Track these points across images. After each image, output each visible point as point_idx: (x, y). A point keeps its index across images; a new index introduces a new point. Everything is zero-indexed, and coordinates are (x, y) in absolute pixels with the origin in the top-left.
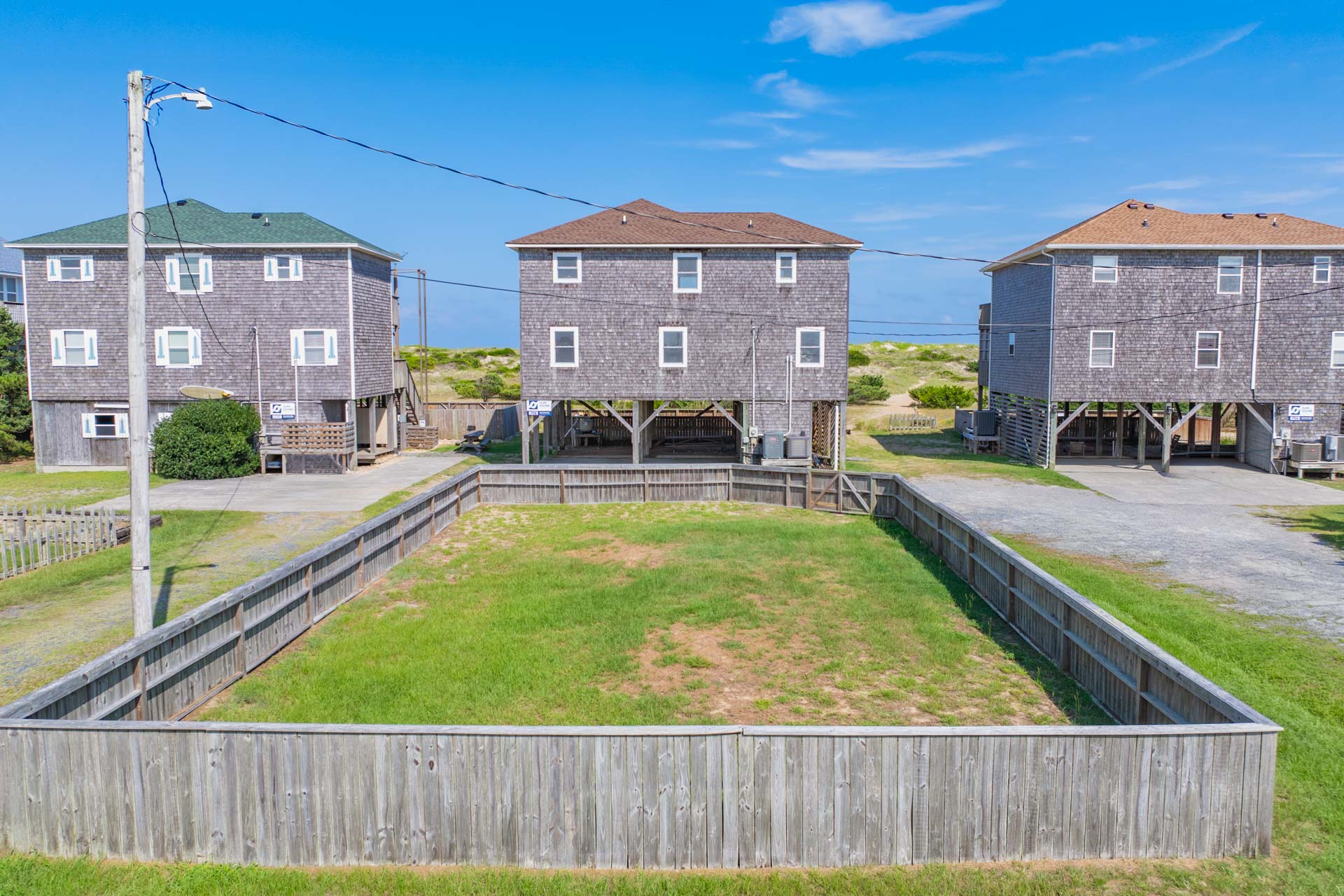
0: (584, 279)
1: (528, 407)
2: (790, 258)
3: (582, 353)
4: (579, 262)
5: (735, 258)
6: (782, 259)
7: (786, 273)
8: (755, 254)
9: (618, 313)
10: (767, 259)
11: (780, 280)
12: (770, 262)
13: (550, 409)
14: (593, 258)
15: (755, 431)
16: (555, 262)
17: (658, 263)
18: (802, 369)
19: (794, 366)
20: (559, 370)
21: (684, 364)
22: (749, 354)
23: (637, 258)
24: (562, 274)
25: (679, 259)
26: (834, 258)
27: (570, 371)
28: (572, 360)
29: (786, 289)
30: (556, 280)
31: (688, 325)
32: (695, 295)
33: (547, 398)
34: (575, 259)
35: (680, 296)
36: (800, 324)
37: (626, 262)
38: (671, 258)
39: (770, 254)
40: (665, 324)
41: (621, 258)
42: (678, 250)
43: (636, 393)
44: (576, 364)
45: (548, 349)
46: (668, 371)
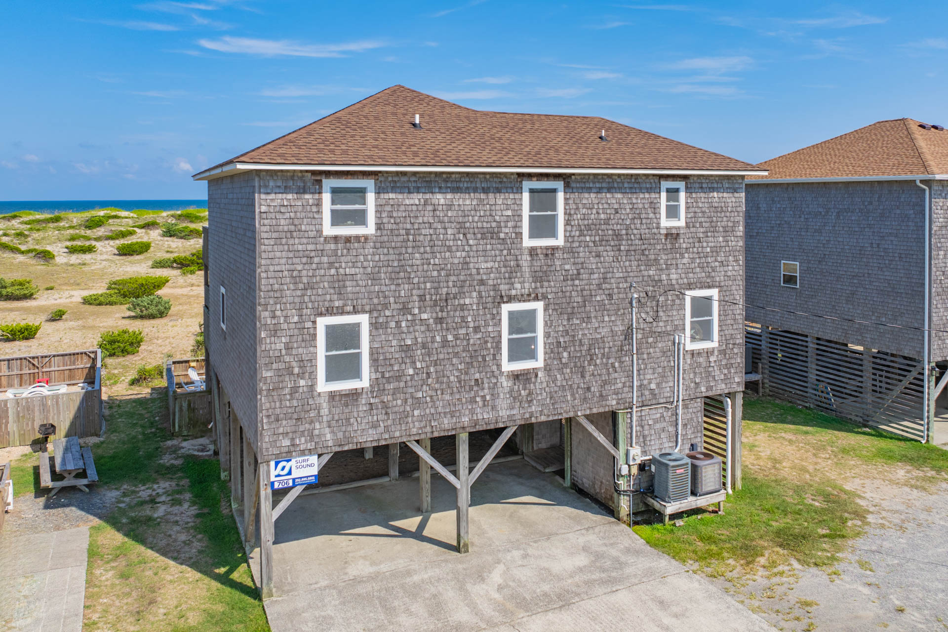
0: (379, 226)
1: (273, 473)
2: (677, 190)
3: (374, 361)
4: (371, 197)
5: (609, 190)
6: (668, 191)
7: (672, 212)
8: (635, 184)
9: (436, 282)
10: (649, 190)
11: (666, 223)
12: (653, 195)
13: (314, 471)
14: (394, 189)
15: (637, 454)
16: (326, 197)
17: (500, 199)
18: (693, 353)
19: (684, 349)
20: (332, 396)
21: (539, 363)
22: (628, 334)
23: (467, 190)
24: (338, 218)
25: (532, 191)
26: (726, 190)
27: (354, 395)
28: (357, 374)
29: (672, 236)
30: (329, 230)
31: (544, 297)
32: (554, 249)
33: (310, 452)
34: (362, 191)
35: (533, 251)
36: (690, 287)
37: (449, 196)
38: (520, 190)
39: (652, 184)
40: (510, 299)
41: (441, 190)
42: (530, 176)
43: (465, 420)
44: (364, 382)
45: (313, 360)
46: (516, 376)
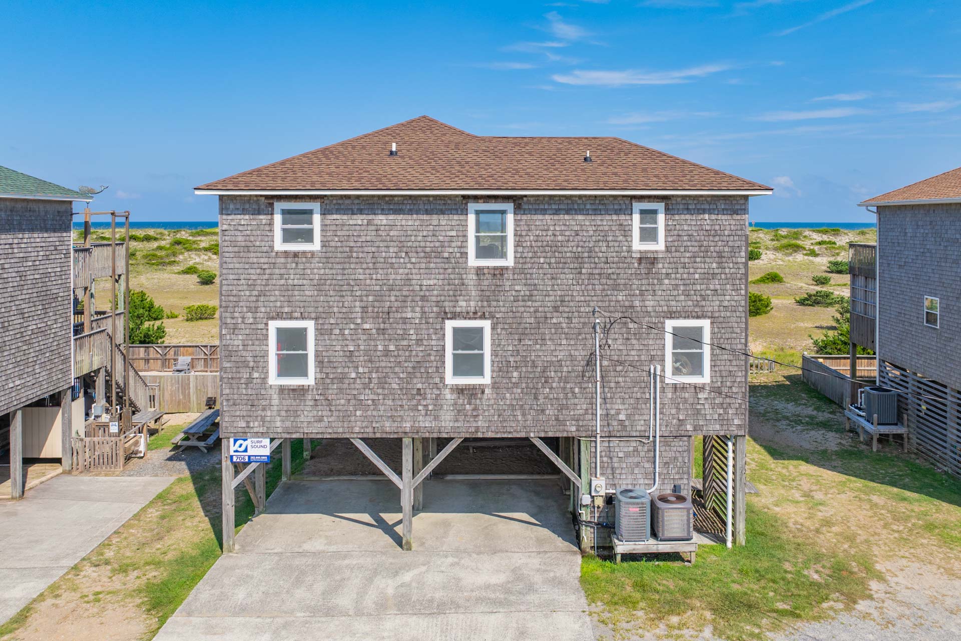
0: (324, 244)
1: (232, 449)
2: (655, 212)
3: (320, 363)
4: (317, 218)
5: (568, 212)
6: (642, 212)
7: (648, 235)
8: (599, 206)
9: (379, 297)
10: (618, 212)
11: (638, 245)
12: (622, 217)
13: (267, 452)
14: (338, 211)
15: (601, 486)
16: (278, 218)
17: (444, 220)
18: (675, 387)
19: (662, 382)
20: (282, 389)
21: (486, 379)
22: (590, 362)
23: (410, 212)
24: (289, 236)
25: (478, 213)
26: (724, 212)
27: (300, 391)
28: (305, 374)
29: (649, 261)
30: (279, 245)
31: (492, 317)
32: (502, 270)
33: (263, 435)
34: (310, 212)
35: (479, 271)
36: (672, 315)
37: (391, 217)
38: (465, 212)
39: (623, 205)
40: (455, 316)
41: (383, 212)
42: (476, 198)
43: (407, 425)
44: (310, 380)
45: (265, 355)
46: (460, 390)
